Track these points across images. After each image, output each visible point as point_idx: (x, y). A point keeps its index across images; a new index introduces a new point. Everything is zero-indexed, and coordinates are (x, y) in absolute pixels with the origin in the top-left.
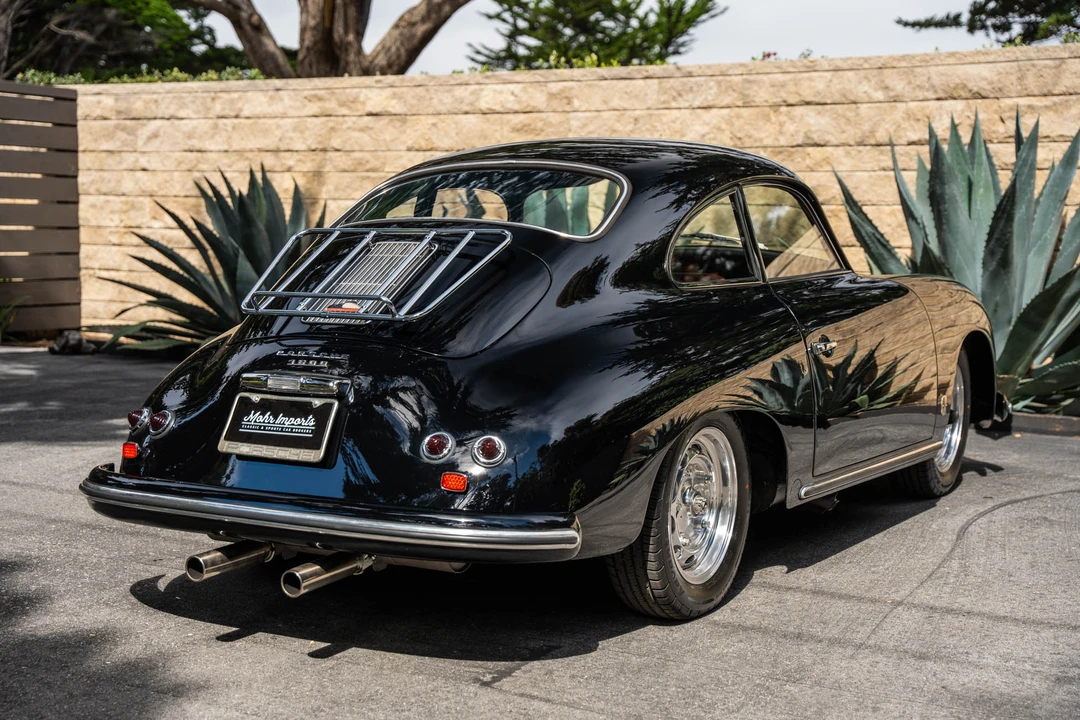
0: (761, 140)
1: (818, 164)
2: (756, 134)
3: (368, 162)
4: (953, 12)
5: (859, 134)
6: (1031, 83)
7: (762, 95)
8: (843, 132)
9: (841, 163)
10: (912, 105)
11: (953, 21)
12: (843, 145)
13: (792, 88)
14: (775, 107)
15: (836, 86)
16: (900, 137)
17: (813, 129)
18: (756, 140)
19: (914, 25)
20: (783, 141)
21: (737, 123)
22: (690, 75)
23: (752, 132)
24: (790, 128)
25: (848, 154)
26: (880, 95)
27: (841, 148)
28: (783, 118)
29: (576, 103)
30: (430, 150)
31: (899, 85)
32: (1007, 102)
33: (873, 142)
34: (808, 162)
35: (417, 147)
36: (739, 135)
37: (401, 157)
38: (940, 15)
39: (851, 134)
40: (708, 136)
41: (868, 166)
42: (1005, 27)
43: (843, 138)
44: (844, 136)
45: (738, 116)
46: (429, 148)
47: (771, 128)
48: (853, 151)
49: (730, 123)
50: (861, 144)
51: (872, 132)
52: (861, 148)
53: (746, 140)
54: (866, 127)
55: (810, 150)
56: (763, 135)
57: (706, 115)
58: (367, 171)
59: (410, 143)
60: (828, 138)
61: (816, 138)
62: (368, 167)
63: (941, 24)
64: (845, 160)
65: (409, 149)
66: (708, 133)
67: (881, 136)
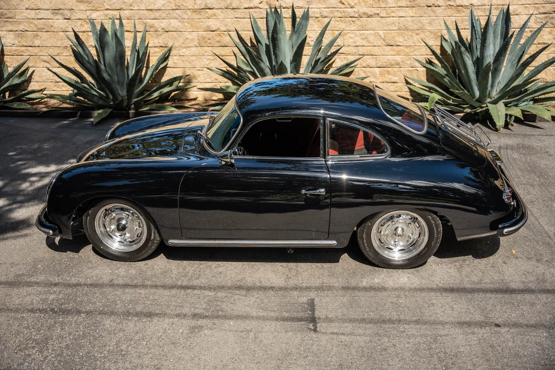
0: (188, 7)
1: (211, 16)
2: (185, 5)
3: (6, 14)
5: (226, 5)
8: (220, 4)
9: (219, 16)
12: (220, 9)
16: (241, 6)
17: (208, 3)
18: (185, 7)
20: (196, 7)
23: (183, 3)
24: (199, 2)
25: (222, 12)
27: (219, 10)
30: (38, 9)
33: (231, 8)
34: (207, 15)
35: (31, 8)
36: (178, 5)
37: (23, 12)
39: (223, 4)
40: (165, 5)
41: (230, 17)
43: (220, 6)
44: (220, 5)
46: (37, 8)
47: (192, 2)
50: (226, 8)
51: (231, 4)
52: (227, 10)
53: (181, 6)
54: (228, 2)
55: (208, 10)
56: (188, 5)
58: (7, 18)
59: (26, 6)
60: (214, 6)
61: (210, 6)
62: (7, 17)
64: (221, 14)
65: (27, 9)
66: (165, 4)
67: (234, 5)
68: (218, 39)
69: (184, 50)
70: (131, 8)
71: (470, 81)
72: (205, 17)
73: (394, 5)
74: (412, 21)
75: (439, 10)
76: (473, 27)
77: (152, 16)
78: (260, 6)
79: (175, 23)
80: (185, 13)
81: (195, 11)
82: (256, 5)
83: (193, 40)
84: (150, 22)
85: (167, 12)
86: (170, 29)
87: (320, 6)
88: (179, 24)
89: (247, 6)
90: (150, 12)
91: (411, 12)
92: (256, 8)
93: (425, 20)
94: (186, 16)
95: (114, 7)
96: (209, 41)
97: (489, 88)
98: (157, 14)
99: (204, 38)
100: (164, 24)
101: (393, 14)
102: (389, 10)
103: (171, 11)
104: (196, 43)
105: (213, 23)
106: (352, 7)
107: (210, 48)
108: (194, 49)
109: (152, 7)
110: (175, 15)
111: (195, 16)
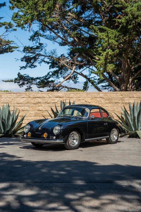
1: (40, 105)
2: (31, 101)
4: (12, 79)
6: (67, 96)
7: (32, 96)
9: (43, 105)
10: (52, 98)
11: (12, 81)
13: (36, 95)
14: (34, 98)
15: (42, 95)
17: (39, 101)
19: (6, 81)
20: (35, 102)
21: (28, 100)
22: (21, 93)
24: (36, 101)
26: (48, 97)
28: (35, 99)
29: (2, 97)
31: (50, 96)
32: (64, 98)
38: (10, 80)
39: (44, 102)
41: (47, 106)
42: (19, 83)
45: (28, 99)
47: (33, 101)
48: (45, 104)
49: (27, 100)
50: (46, 103)
54: (46, 101)
57: (23, 99)
60: (41, 102)
63: (9, 81)
66: (24, 101)
67: (48, 102)
68: (42, 113)
69: (29, 117)
70: (11, 102)
71: (130, 125)
72: (38, 106)
73: (104, 102)
74: (111, 108)
75: (119, 104)
76: (130, 107)
77: (18, 105)
78: (58, 102)
79: (27, 108)
80: (31, 104)
81: (34, 104)
82: (56, 102)
83: (33, 114)
84: (18, 107)
85: (24, 104)
86: (25, 110)
87: (79, 102)
88: (28, 108)
89: (53, 102)
90: (18, 104)
91: (110, 105)
92: (56, 103)
93: (115, 108)
94: (31, 106)
95: (5, 102)
96: (39, 114)
97: (137, 127)
98: (20, 105)
99: (37, 113)
100: (22, 108)
101: (104, 106)
102: (102, 104)
103: (26, 104)
104: (34, 115)
105: (41, 108)
106: (89, 103)
107: (39, 117)
108: (33, 117)
109: (19, 102)
110: (27, 105)
111: (34, 105)
